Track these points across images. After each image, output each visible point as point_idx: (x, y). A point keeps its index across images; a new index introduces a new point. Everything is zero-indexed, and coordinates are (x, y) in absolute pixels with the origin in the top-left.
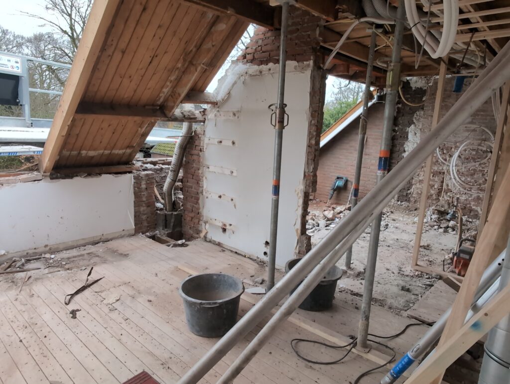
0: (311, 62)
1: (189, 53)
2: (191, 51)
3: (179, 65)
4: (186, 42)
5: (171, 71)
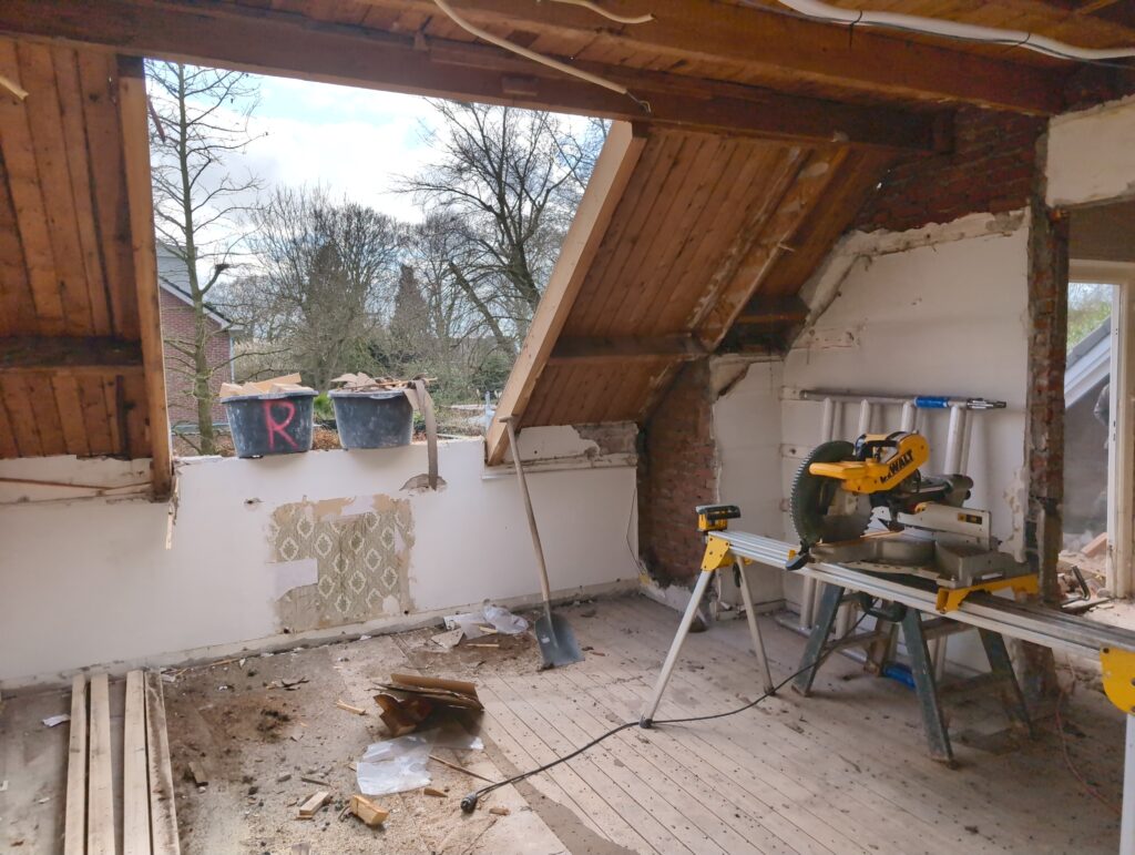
0: (1027, 211)
1: (754, 225)
2: (758, 221)
3: (734, 251)
4: (748, 208)
5: (716, 264)
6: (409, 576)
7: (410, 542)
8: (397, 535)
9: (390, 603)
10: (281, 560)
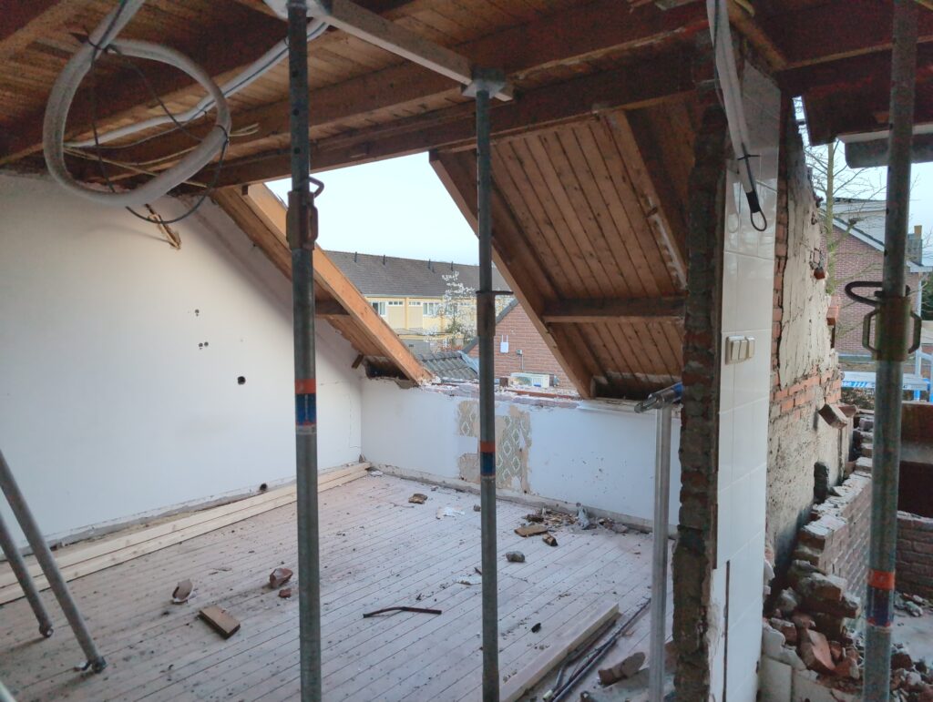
6: (528, 466)
7: (529, 443)
8: (521, 436)
9: (515, 481)
10: (462, 434)
